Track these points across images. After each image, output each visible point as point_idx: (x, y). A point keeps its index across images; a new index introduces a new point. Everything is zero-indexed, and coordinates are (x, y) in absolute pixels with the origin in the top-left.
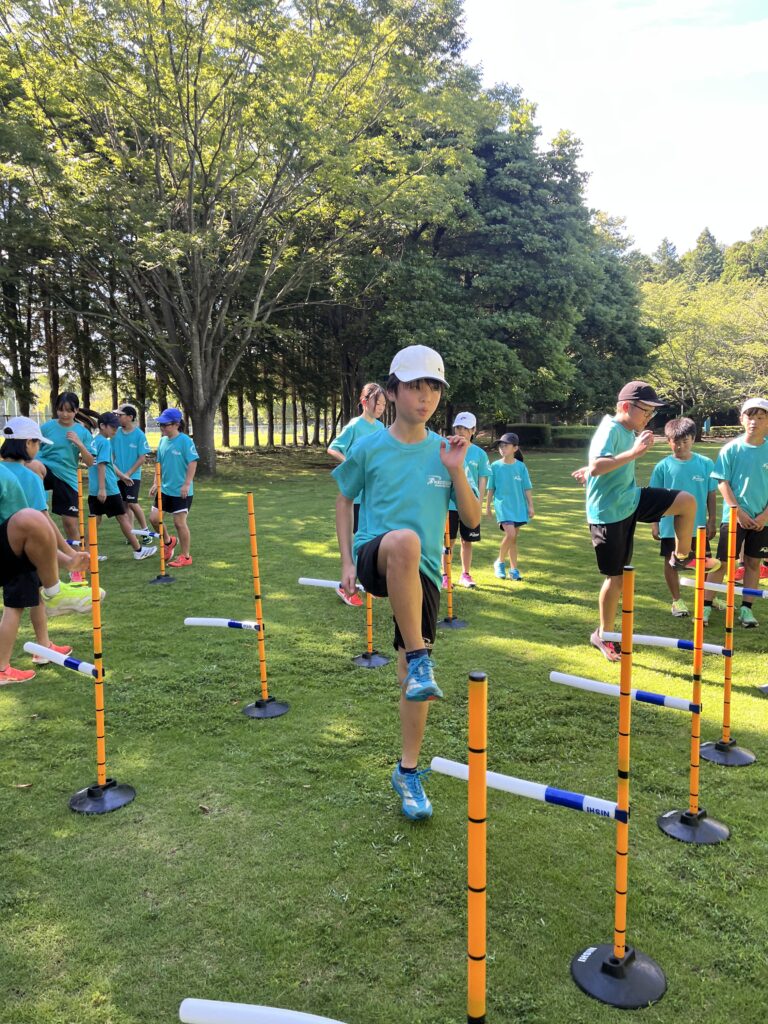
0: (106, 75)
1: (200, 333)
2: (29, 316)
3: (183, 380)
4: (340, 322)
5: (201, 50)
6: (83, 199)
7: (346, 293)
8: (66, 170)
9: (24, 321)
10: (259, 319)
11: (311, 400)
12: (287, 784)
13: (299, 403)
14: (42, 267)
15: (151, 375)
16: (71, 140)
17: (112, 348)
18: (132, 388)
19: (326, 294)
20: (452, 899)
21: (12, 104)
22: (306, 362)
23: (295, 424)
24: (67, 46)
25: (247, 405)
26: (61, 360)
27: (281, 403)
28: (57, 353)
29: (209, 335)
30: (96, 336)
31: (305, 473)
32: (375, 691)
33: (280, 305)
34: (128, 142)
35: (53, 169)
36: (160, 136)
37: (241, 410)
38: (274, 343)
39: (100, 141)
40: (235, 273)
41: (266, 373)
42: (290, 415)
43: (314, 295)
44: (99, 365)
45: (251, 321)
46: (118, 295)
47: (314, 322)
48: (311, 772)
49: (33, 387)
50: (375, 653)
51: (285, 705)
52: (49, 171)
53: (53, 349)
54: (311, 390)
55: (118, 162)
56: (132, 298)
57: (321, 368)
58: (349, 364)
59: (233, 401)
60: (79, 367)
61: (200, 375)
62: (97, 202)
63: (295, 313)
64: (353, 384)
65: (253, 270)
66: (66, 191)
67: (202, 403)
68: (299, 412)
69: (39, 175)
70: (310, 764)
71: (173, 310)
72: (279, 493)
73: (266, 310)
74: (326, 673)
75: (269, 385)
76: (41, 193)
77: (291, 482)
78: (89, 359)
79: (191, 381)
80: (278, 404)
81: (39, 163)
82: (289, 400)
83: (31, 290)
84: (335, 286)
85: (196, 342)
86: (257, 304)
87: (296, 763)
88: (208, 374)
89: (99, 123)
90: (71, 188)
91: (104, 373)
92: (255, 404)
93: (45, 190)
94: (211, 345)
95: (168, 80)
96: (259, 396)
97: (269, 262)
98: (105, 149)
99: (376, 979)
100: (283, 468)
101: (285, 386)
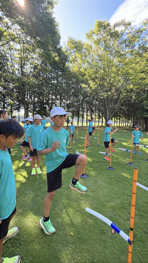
0: (98, 70)
1: (108, 108)
2: (85, 106)
3: (105, 115)
4: (133, 106)
5: (112, 64)
6: (93, 89)
7: (134, 101)
8: (91, 85)
9: (84, 106)
10: (118, 105)
11: (127, 119)
12: (112, 181)
13: (125, 119)
14: (87, 99)
15: (101, 114)
16: (92, 80)
17: (95, 110)
18: (98, 116)
19: (131, 101)
20: (139, 209)
21: (85, 77)
22: (127, 112)
23: (124, 122)
24: (93, 67)
25: (116, 119)
26: (88, 112)
27: (122, 119)
28: (88, 111)
29: (110, 108)
30: (93, 108)
31: (125, 131)
32: (130, 169)
33: (122, 103)
34: (100, 80)
35: (89, 85)
36: (105, 78)
37: (115, 120)
38: (121, 109)
39: (96, 80)
40: (115, 98)
41: (119, 114)
42: (123, 121)
43: (129, 101)
44: (93, 113)
45: (117, 106)
46: (97, 102)
47: (129, 106)
48: (116, 180)
49: (84, 116)
50: (132, 163)
51: (114, 168)
52: (88, 85)
53: (87, 110)
54: (127, 117)
55: (98, 83)
56: (99, 103)
57: (129, 113)
58: (134, 113)
59: (113, 118)
60: (91, 113)
61: (108, 114)
62: (94, 89)
63: (125, 104)
64: (135, 116)
65: (118, 97)
66: (91, 88)
67: (108, 119)
68: (125, 121)
69: (87, 86)
70: (116, 179)
71: (105, 104)
72: (119, 134)
73: (120, 104)
74: (122, 165)
75: (120, 116)
76: (87, 88)
77: (122, 132)
78: (92, 111)
79: (106, 115)
80: (121, 119)
81: (87, 84)
82: (123, 119)
83: (85, 102)
84: (133, 99)
85: (108, 109)
86: (118, 103)
87: (114, 178)
88: (109, 114)
89: (96, 78)
90: (91, 87)
91: (94, 114)
92: (117, 119)
93: (88, 88)
94: (110, 110)
95: (107, 70)
96: (118, 118)
97: (121, 96)
98: (97, 81)
99: (121, 217)
100: (121, 130)
101: (123, 116)
